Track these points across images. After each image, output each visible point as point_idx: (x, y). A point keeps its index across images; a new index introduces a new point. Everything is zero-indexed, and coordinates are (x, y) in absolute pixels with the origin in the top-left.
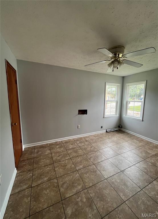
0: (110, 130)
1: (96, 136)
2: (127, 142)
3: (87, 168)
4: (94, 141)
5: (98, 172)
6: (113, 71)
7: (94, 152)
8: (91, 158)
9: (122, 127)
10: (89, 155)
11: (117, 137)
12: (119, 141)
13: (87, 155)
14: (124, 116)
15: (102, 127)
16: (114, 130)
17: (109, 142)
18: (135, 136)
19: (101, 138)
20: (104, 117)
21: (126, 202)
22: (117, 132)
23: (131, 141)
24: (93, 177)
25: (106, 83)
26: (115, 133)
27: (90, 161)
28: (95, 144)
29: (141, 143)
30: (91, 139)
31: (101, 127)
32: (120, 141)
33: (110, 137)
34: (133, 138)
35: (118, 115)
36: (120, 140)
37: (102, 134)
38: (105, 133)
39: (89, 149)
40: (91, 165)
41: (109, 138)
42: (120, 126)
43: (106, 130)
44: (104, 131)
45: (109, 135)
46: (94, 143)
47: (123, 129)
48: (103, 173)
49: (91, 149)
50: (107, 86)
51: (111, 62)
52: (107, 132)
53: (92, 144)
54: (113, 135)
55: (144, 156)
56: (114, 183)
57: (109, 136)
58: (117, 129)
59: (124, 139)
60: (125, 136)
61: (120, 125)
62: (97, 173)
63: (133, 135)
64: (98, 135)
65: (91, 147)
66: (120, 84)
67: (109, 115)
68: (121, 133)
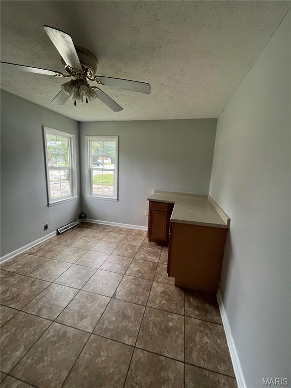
0: (65, 228)
1: (37, 252)
2: (101, 241)
3: (39, 342)
4: (35, 265)
5: (71, 332)
6: (75, 104)
7: (44, 293)
8: (40, 310)
9: (85, 217)
10: (34, 307)
11: (83, 238)
12: (89, 244)
13: (28, 309)
14: (87, 196)
15: (46, 227)
16: (73, 225)
17: (71, 253)
18: (109, 226)
19: (50, 251)
20: (48, 205)
21: (136, 346)
22: (79, 228)
23: (106, 237)
24: (63, 351)
25: (45, 128)
26: (76, 232)
27: (39, 319)
28: (40, 270)
29: (121, 236)
30: (25, 264)
31: (43, 227)
32: (91, 243)
33: (69, 242)
34: (107, 231)
35: (76, 196)
36: (89, 242)
37: (50, 242)
38: (56, 237)
39: (26, 292)
40: (47, 326)
41: (69, 246)
42: (83, 215)
43: (57, 230)
44: (54, 234)
45: (66, 238)
46: (35, 270)
47: (88, 220)
48: (82, 324)
49: (34, 288)
50: (48, 136)
51: (70, 80)
52: (58, 233)
53: (31, 275)
54: (73, 237)
55: (131, 254)
56: (109, 327)
57: (66, 241)
58: (77, 223)
59: (95, 238)
60: (95, 231)
61: (82, 213)
62: (69, 335)
63: (106, 226)
64: (40, 248)
65: (32, 284)
66: (74, 135)
67: (59, 199)
68: (88, 228)
